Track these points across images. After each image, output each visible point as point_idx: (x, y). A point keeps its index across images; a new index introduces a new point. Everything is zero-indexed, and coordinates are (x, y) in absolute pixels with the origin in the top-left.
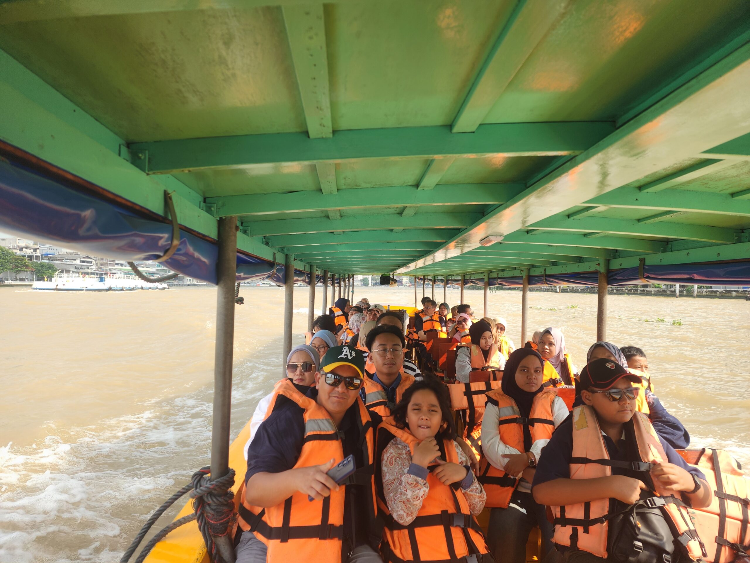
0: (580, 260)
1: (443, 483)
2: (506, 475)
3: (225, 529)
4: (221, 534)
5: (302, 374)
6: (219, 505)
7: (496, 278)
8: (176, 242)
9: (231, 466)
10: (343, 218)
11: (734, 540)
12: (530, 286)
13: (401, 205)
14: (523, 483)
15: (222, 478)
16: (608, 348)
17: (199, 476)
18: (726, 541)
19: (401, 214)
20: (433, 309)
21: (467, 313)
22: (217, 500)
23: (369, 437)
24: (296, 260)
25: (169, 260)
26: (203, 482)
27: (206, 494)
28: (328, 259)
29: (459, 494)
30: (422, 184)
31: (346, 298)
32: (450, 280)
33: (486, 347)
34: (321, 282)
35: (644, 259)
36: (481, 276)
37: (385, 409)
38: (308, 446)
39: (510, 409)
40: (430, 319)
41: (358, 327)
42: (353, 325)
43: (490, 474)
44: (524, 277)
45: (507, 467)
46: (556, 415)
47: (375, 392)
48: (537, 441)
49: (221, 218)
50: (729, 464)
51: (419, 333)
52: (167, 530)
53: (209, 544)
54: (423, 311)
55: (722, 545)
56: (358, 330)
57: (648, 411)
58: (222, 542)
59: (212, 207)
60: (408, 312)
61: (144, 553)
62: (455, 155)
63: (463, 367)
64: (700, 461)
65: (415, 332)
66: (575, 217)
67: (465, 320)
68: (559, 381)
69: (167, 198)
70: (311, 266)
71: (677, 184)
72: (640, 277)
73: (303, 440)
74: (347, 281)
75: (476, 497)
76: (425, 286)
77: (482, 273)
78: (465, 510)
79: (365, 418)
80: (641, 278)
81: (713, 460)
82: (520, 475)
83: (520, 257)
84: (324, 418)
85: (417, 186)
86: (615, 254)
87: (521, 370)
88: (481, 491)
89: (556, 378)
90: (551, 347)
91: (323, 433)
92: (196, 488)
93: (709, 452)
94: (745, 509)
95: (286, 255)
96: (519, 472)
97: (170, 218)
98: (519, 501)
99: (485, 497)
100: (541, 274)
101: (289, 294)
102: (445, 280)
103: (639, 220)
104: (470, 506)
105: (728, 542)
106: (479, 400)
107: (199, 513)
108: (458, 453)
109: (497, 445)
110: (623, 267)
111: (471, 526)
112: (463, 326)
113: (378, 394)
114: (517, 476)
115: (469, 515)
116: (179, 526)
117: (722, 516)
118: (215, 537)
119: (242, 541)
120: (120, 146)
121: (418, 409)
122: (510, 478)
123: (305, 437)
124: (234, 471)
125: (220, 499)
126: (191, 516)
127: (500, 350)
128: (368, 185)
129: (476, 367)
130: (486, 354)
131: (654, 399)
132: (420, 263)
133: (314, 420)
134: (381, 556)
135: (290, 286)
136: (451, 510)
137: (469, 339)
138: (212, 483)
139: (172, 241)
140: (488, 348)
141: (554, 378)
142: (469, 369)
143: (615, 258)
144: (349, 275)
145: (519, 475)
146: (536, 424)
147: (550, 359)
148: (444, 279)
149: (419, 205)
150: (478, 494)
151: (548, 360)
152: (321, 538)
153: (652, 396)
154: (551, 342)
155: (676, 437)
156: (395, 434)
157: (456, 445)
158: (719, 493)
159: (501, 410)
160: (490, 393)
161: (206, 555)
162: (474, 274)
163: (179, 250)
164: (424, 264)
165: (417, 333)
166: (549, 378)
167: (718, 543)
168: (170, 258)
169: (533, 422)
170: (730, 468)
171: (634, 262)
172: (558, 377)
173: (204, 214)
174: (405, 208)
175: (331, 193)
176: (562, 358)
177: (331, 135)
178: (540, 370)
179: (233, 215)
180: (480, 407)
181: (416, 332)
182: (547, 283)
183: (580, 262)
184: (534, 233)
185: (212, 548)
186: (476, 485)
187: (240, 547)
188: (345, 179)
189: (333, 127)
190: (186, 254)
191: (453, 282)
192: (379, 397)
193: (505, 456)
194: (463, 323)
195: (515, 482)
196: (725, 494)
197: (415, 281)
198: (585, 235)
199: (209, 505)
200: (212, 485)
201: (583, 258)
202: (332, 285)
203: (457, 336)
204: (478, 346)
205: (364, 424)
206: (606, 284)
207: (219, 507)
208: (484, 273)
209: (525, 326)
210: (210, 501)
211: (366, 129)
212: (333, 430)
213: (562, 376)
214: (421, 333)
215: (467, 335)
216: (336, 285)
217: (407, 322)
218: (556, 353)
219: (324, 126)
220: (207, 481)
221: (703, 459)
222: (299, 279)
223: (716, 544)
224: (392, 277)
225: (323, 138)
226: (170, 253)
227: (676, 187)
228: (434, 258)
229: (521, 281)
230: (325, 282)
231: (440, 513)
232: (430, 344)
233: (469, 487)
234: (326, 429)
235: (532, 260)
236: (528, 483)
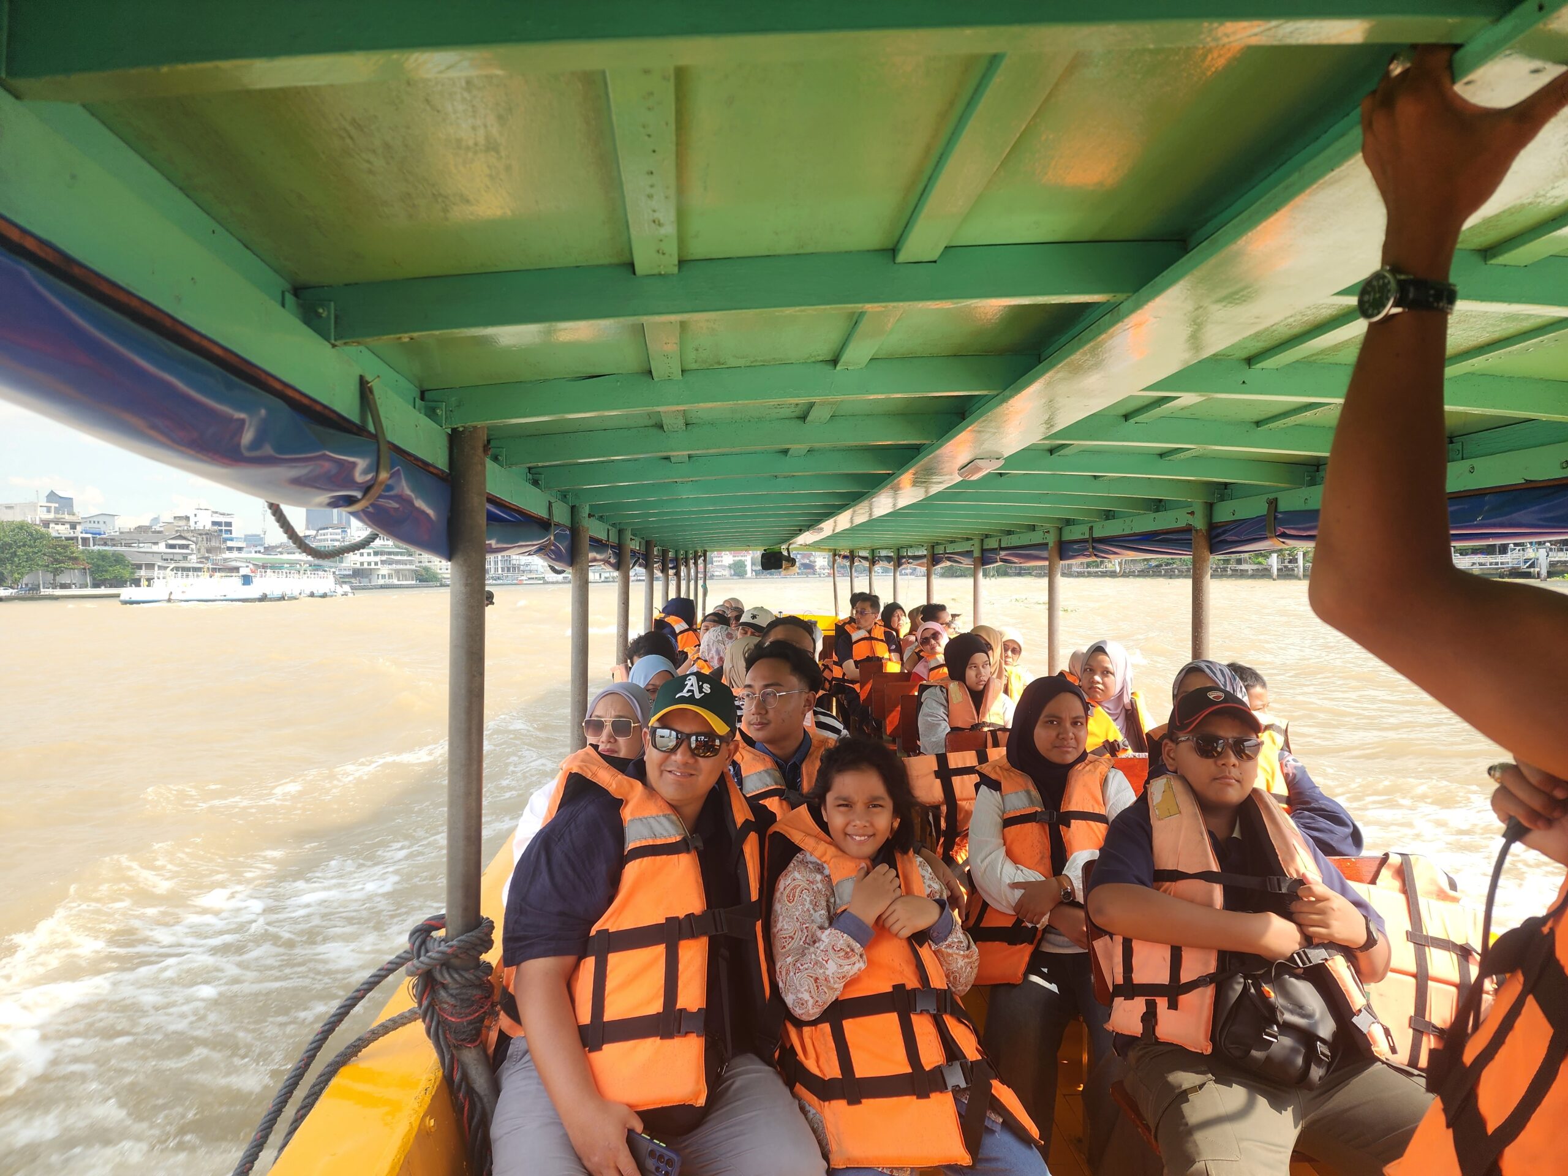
0: (1158, 505)
1: (896, 935)
2: (1019, 922)
3: (476, 1035)
4: (469, 1042)
5: (612, 740)
6: (464, 986)
7: (996, 549)
8: (384, 475)
9: (484, 913)
10: (689, 427)
11: (1444, 1022)
12: (1062, 562)
13: (802, 400)
14: (1051, 937)
15: (469, 934)
16: (1211, 674)
17: (423, 934)
18: (1429, 1024)
19: (803, 418)
20: (873, 616)
21: (941, 621)
22: (461, 976)
23: (751, 849)
24: (594, 516)
25: (371, 509)
26: (430, 944)
27: (438, 967)
28: (653, 515)
29: (925, 952)
30: (844, 358)
31: (692, 597)
32: (904, 557)
33: (978, 684)
34: (640, 566)
35: (1276, 499)
36: (965, 547)
37: (781, 804)
38: (632, 870)
39: (1023, 795)
40: (868, 635)
41: (719, 654)
42: (709, 650)
43: (989, 922)
44: (1051, 545)
45: (1019, 907)
46: (1111, 803)
47: (760, 773)
48: (1075, 854)
49: (454, 430)
50: (1433, 882)
51: (845, 664)
52: (358, 1045)
53: (447, 1061)
54: (851, 620)
55: (1422, 1033)
56: (721, 660)
57: (1284, 791)
58: (470, 1057)
59: (439, 408)
60: (820, 626)
61: (317, 1088)
62: (901, 304)
63: (933, 727)
64: (1380, 877)
65: (835, 663)
66: (1137, 419)
67: (936, 635)
68: (1121, 745)
69: (365, 390)
70: (620, 532)
71: (1314, 352)
72: (1269, 535)
73: (622, 860)
74: (692, 565)
75: (959, 958)
76: (854, 574)
77: (968, 539)
78: (938, 982)
79: (741, 814)
80: (1271, 537)
81: (1404, 874)
82: (1045, 920)
83: (1040, 503)
84: (661, 814)
85: (834, 362)
86: (1223, 491)
87: (1047, 722)
88: (968, 948)
89: (1116, 741)
90: (1106, 679)
91: (659, 842)
92: (419, 957)
93: (1395, 860)
94: (1465, 963)
95: (573, 508)
96: (1044, 914)
97: (371, 428)
98: (1045, 970)
99: (976, 956)
100: (1082, 537)
101: (579, 586)
102: (895, 557)
103: (1258, 424)
104: (947, 976)
105: (1434, 1026)
106: (963, 785)
107: (425, 1003)
108: (923, 877)
109: (1000, 866)
110: (1237, 517)
111: (949, 1010)
112: (933, 648)
113: (766, 775)
114: (1038, 923)
115: (945, 990)
116: (383, 1036)
117: (1422, 978)
118: (458, 1048)
119: (511, 1057)
120: (283, 293)
121: (847, 804)
122: (1026, 927)
123: (626, 853)
124: (493, 922)
125: (466, 975)
126: (407, 1015)
127: (1006, 691)
128: (741, 362)
129: (960, 725)
130: (978, 697)
131: (1295, 768)
132: (843, 521)
133: (641, 819)
134: (779, 1073)
135: (582, 570)
136: (912, 982)
137: (945, 673)
138: (450, 943)
139: (377, 472)
140: (982, 687)
141: (1111, 740)
142: (945, 728)
143: (1222, 499)
144: (696, 552)
145: (1043, 920)
146: (1072, 821)
147: (1103, 704)
148: (892, 554)
149: (840, 398)
150: (962, 953)
151: (1099, 703)
152: (663, 1037)
153: (1292, 762)
154: (1107, 668)
155: (1336, 837)
156: (801, 846)
157: (921, 862)
158: (1416, 935)
159: (1006, 798)
160: (986, 769)
161: (441, 1082)
162: (952, 542)
163: (389, 488)
164: (852, 522)
165: (841, 666)
166: (1100, 741)
167: (1414, 1029)
168: (372, 505)
169: (1067, 818)
170: (1434, 888)
171: (1256, 508)
172: (1121, 738)
173: (424, 421)
174: (811, 405)
175: (669, 379)
176: (1126, 700)
177: (676, 270)
178: (1079, 722)
179: (479, 424)
180: (968, 799)
181: (839, 664)
182: (1095, 555)
183: (1157, 510)
184: (1062, 452)
185: (453, 1069)
186: (958, 936)
187: (507, 1068)
188: (697, 350)
189: (679, 255)
190: (400, 498)
191: (911, 561)
192: (768, 780)
193: (1015, 885)
194: (933, 642)
195: (1035, 935)
196: (1427, 937)
197: (834, 561)
198: (1162, 455)
199: (444, 986)
200: (452, 946)
201: (1163, 503)
202: (662, 571)
203: (920, 669)
204: (962, 683)
205: (739, 826)
206: (1206, 553)
207: (464, 991)
208: (972, 539)
209: (1056, 642)
210: (447, 980)
211: (738, 258)
212: (680, 835)
213: (1128, 735)
214: (850, 664)
215: (941, 666)
216: (671, 572)
217: (819, 647)
218: (1115, 690)
219: (664, 254)
220: (440, 942)
221: (1386, 874)
222: (598, 557)
223: (1411, 1031)
224: (785, 553)
225: (660, 275)
226: (375, 492)
227: (1314, 358)
228: (871, 509)
229: (1045, 554)
230: (648, 566)
231: (890, 989)
232: (868, 687)
233: (945, 939)
234: (665, 834)
235: (1064, 510)
236: (1060, 935)
